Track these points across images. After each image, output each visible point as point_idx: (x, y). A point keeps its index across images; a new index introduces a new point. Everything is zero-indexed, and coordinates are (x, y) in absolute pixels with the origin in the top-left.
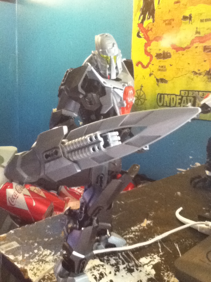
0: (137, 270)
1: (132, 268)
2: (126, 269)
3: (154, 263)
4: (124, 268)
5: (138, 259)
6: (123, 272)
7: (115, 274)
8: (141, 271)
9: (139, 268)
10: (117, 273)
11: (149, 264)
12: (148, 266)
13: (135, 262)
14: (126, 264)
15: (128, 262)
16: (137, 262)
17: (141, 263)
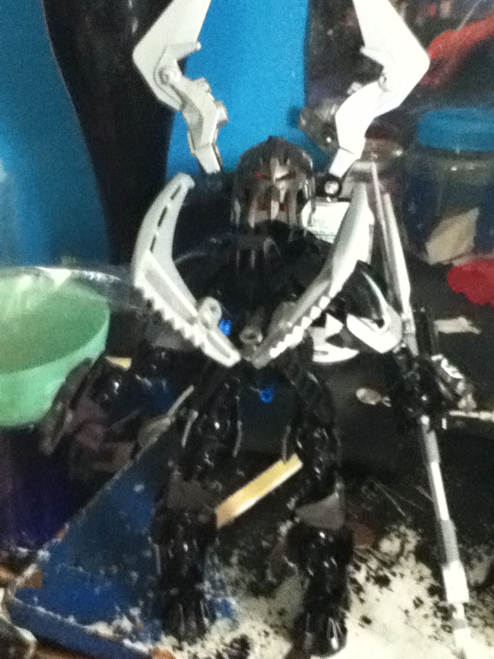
0: (394, 574)
1: (381, 573)
2: (372, 580)
3: (410, 546)
4: (368, 579)
5: (376, 546)
6: (372, 590)
7: (362, 601)
8: (402, 576)
9: (395, 569)
10: (362, 595)
11: (405, 553)
12: (406, 558)
13: (376, 557)
14: (363, 567)
15: (365, 561)
16: (379, 555)
17: (386, 554)
